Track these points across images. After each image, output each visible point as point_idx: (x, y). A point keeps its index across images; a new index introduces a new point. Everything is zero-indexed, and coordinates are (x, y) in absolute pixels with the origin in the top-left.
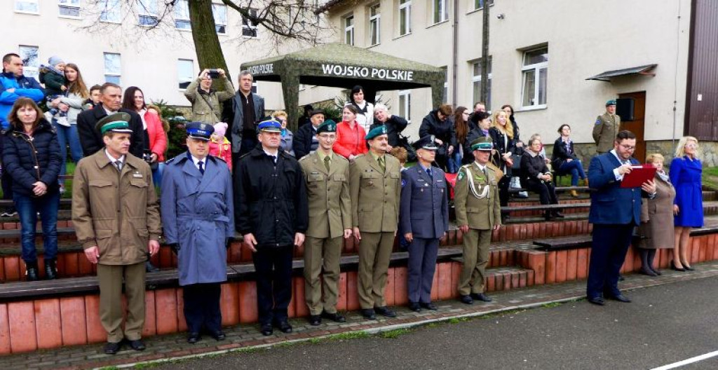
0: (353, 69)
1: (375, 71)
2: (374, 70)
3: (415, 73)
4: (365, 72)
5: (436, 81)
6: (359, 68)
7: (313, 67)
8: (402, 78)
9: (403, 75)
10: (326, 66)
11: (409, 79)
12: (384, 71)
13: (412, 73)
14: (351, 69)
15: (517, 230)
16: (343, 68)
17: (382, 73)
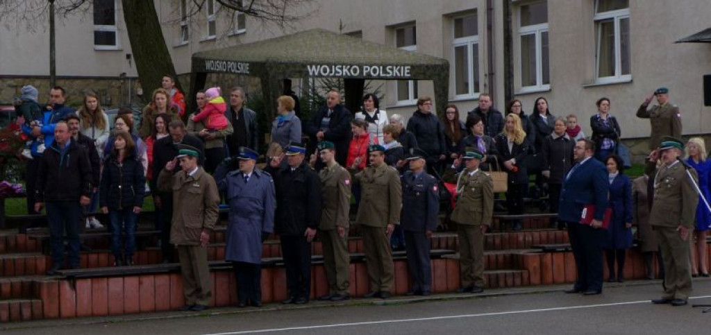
0: (342, 69)
1: (367, 69)
2: (365, 67)
3: (413, 67)
4: (355, 71)
5: (439, 75)
6: (349, 67)
7: (298, 69)
8: (399, 74)
9: (399, 71)
10: (311, 68)
11: (406, 75)
12: (377, 68)
13: (409, 67)
14: (339, 68)
15: (521, 238)
16: (331, 69)
17: (375, 71)
